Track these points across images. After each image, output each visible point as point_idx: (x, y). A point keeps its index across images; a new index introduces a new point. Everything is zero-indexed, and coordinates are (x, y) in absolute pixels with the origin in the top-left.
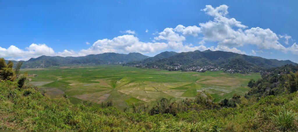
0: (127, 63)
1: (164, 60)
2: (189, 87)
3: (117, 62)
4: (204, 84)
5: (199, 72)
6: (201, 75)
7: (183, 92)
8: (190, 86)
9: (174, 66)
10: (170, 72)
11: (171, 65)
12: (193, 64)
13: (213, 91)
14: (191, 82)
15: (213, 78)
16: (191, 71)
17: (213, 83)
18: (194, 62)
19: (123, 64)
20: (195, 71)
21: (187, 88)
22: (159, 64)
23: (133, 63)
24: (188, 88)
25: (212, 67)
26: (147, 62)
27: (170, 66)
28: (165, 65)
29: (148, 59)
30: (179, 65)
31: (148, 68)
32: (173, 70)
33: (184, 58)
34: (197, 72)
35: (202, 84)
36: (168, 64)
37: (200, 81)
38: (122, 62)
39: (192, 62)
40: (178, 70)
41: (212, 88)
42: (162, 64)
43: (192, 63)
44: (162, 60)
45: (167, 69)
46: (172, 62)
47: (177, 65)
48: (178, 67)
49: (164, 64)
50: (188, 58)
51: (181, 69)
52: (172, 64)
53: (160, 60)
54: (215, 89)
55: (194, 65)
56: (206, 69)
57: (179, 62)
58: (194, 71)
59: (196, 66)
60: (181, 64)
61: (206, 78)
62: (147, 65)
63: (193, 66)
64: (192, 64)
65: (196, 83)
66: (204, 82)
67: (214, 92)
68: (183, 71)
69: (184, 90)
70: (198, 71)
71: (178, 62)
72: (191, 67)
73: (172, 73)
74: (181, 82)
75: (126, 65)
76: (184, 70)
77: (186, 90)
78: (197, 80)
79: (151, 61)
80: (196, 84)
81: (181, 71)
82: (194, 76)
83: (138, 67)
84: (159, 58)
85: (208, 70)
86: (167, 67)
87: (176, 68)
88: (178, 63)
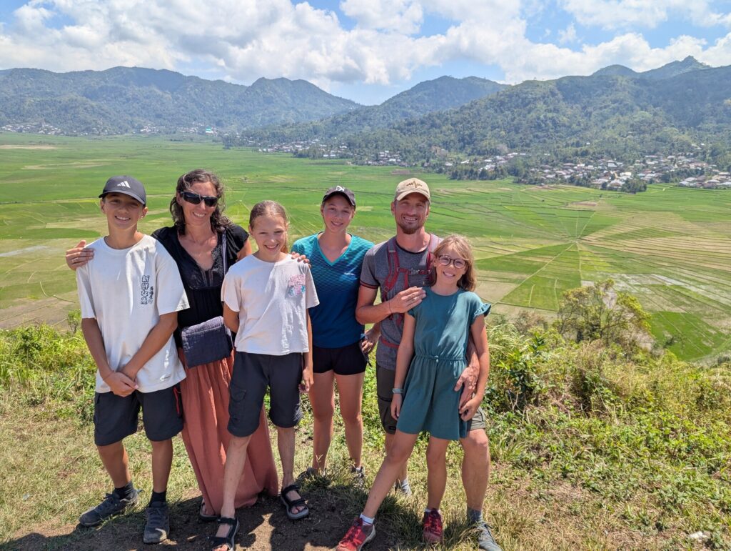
0: (247, 135)
1: (431, 123)
2: (544, 264)
3: (190, 126)
4: (628, 256)
5: (611, 189)
6: (620, 208)
7: (513, 286)
8: (548, 260)
9: (479, 154)
10: (455, 182)
11: (462, 149)
12: (578, 145)
13: (676, 295)
14: (557, 240)
15: (690, 226)
16: (564, 181)
17: (684, 252)
18: (588, 134)
19: (227, 139)
20: (585, 182)
21: (531, 269)
22: (405, 141)
23: (274, 135)
24: (538, 267)
25: (692, 166)
26: (348, 134)
27: (460, 155)
28: (434, 148)
29: (353, 119)
30: (506, 149)
31: (349, 162)
32: (472, 174)
33: (533, 115)
34: (596, 187)
35: (614, 255)
36: (446, 145)
37: (606, 239)
38: (218, 124)
39: (574, 133)
40: (498, 174)
41: (670, 282)
42: (421, 141)
43: (574, 140)
44: (422, 122)
45: (440, 171)
46: (471, 135)
47: (494, 152)
48: (495, 161)
49: (430, 146)
50: (556, 110)
51: (514, 172)
52: (467, 142)
53: (409, 124)
54: (693, 289)
55: (585, 154)
56: (649, 176)
57: (503, 133)
58: (579, 184)
59: (596, 158)
60: (512, 147)
61: (646, 221)
62: (349, 145)
63: (576, 154)
64: (574, 149)
65: (581, 248)
66: (630, 243)
67: (679, 304)
68: (519, 182)
69: (516, 276)
70: (604, 185)
71: (499, 137)
72: (565, 160)
73: (464, 191)
74: (507, 234)
75: (241, 144)
76: (525, 176)
77: (527, 277)
78: (592, 229)
79: (366, 129)
80: (584, 248)
81: (510, 179)
82: (575, 207)
83: (301, 156)
84: (405, 114)
85: (665, 179)
86: (445, 158)
87: (487, 167)
88: (502, 140)
